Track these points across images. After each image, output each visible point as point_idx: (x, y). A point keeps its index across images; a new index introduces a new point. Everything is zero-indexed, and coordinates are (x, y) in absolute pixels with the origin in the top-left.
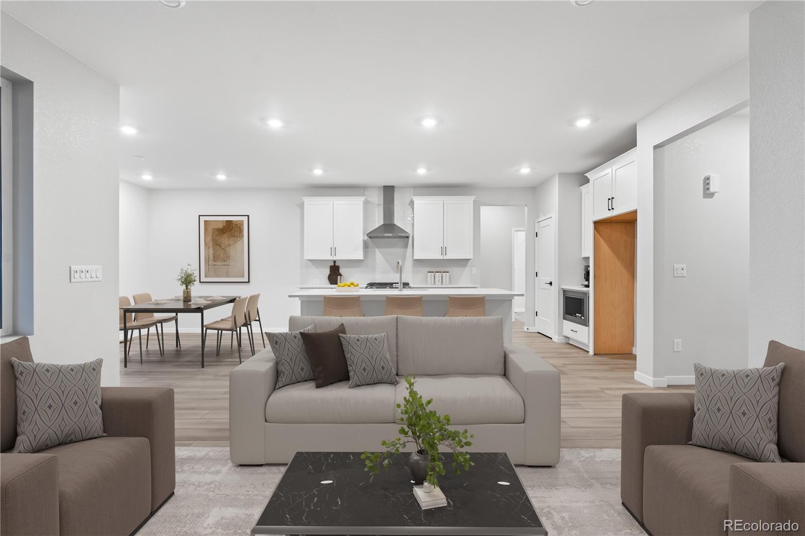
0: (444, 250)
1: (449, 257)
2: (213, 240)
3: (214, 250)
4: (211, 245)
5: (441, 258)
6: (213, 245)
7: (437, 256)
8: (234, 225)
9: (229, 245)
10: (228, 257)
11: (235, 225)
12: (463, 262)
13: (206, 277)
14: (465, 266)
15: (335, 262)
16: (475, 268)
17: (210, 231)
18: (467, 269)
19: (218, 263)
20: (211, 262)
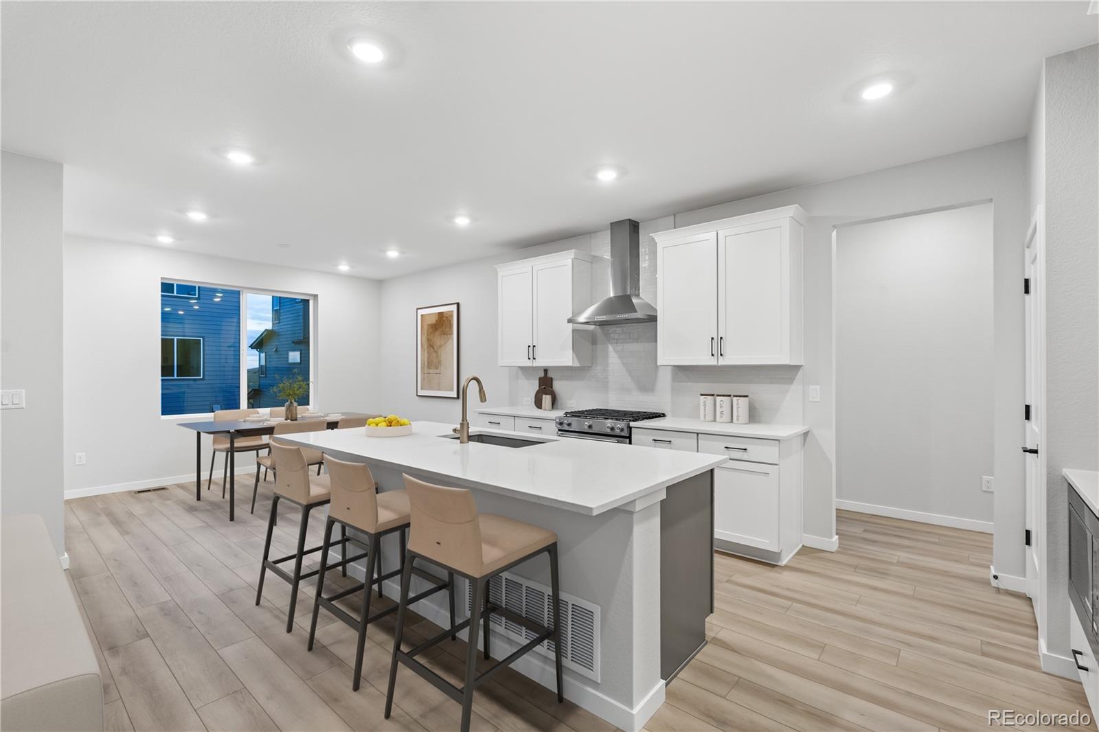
0: (717, 345)
1: (729, 360)
2: (428, 340)
3: (428, 352)
4: (426, 347)
5: (712, 362)
6: (428, 348)
7: (706, 360)
8: (445, 319)
9: (441, 346)
10: (439, 362)
11: (447, 317)
12: (784, 373)
13: (422, 389)
14: (791, 381)
15: (546, 371)
16: (818, 387)
17: (426, 327)
18: (795, 388)
19: (431, 371)
20: (426, 370)
